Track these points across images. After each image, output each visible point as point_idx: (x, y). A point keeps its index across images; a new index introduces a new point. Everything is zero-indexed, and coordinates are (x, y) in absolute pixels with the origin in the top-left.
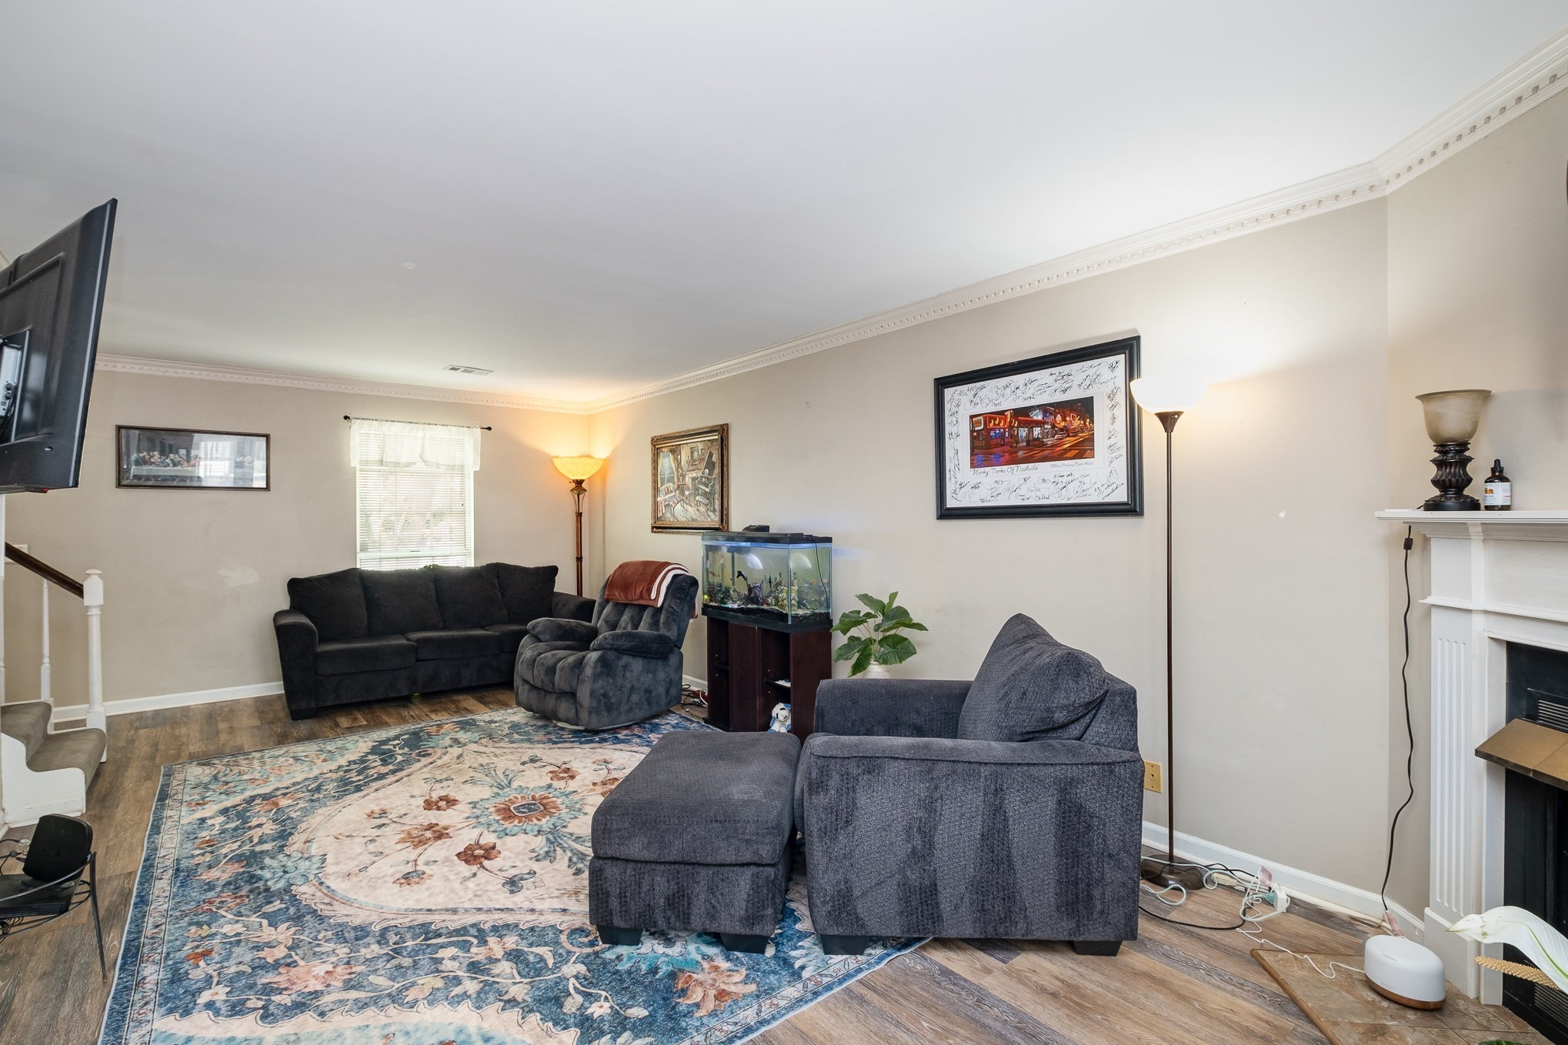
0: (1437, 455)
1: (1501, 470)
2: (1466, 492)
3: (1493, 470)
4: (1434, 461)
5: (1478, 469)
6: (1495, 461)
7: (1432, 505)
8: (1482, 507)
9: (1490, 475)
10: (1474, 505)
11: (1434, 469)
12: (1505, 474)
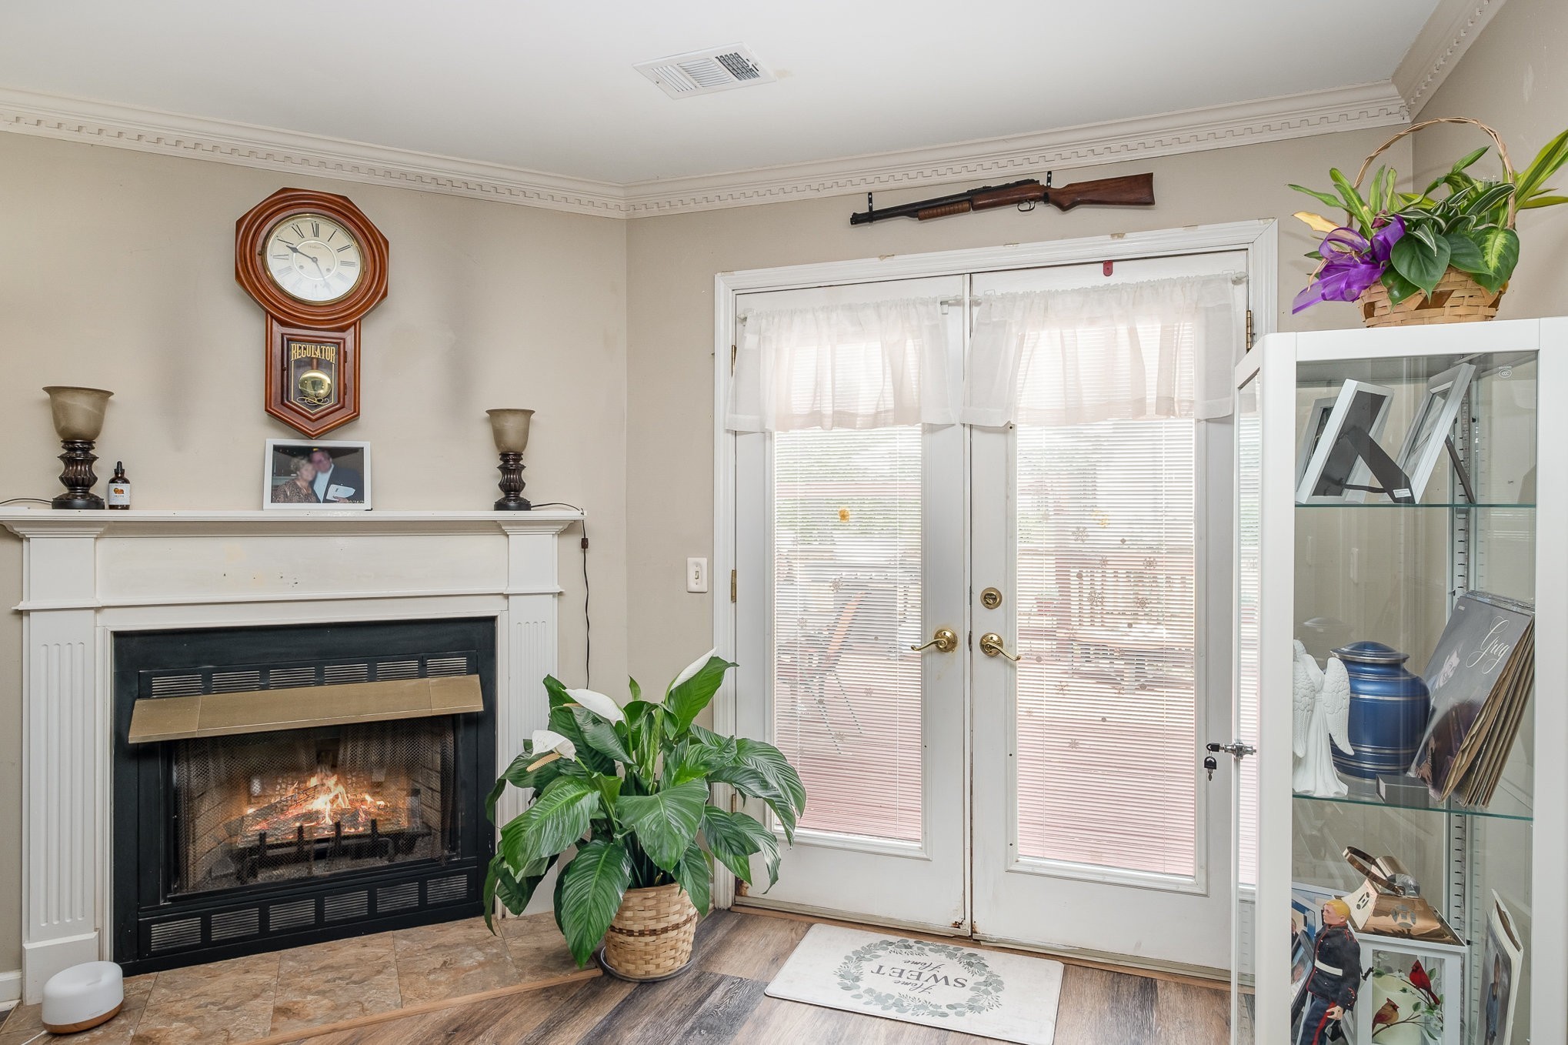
0: (65, 451)
1: (123, 472)
2: (92, 491)
3: (116, 473)
4: (62, 457)
5: (103, 470)
6: (118, 463)
7: (61, 503)
8: (106, 506)
9: (113, 476)
10: (96, 504)
11: (62, 465)
12: (126, 476)
